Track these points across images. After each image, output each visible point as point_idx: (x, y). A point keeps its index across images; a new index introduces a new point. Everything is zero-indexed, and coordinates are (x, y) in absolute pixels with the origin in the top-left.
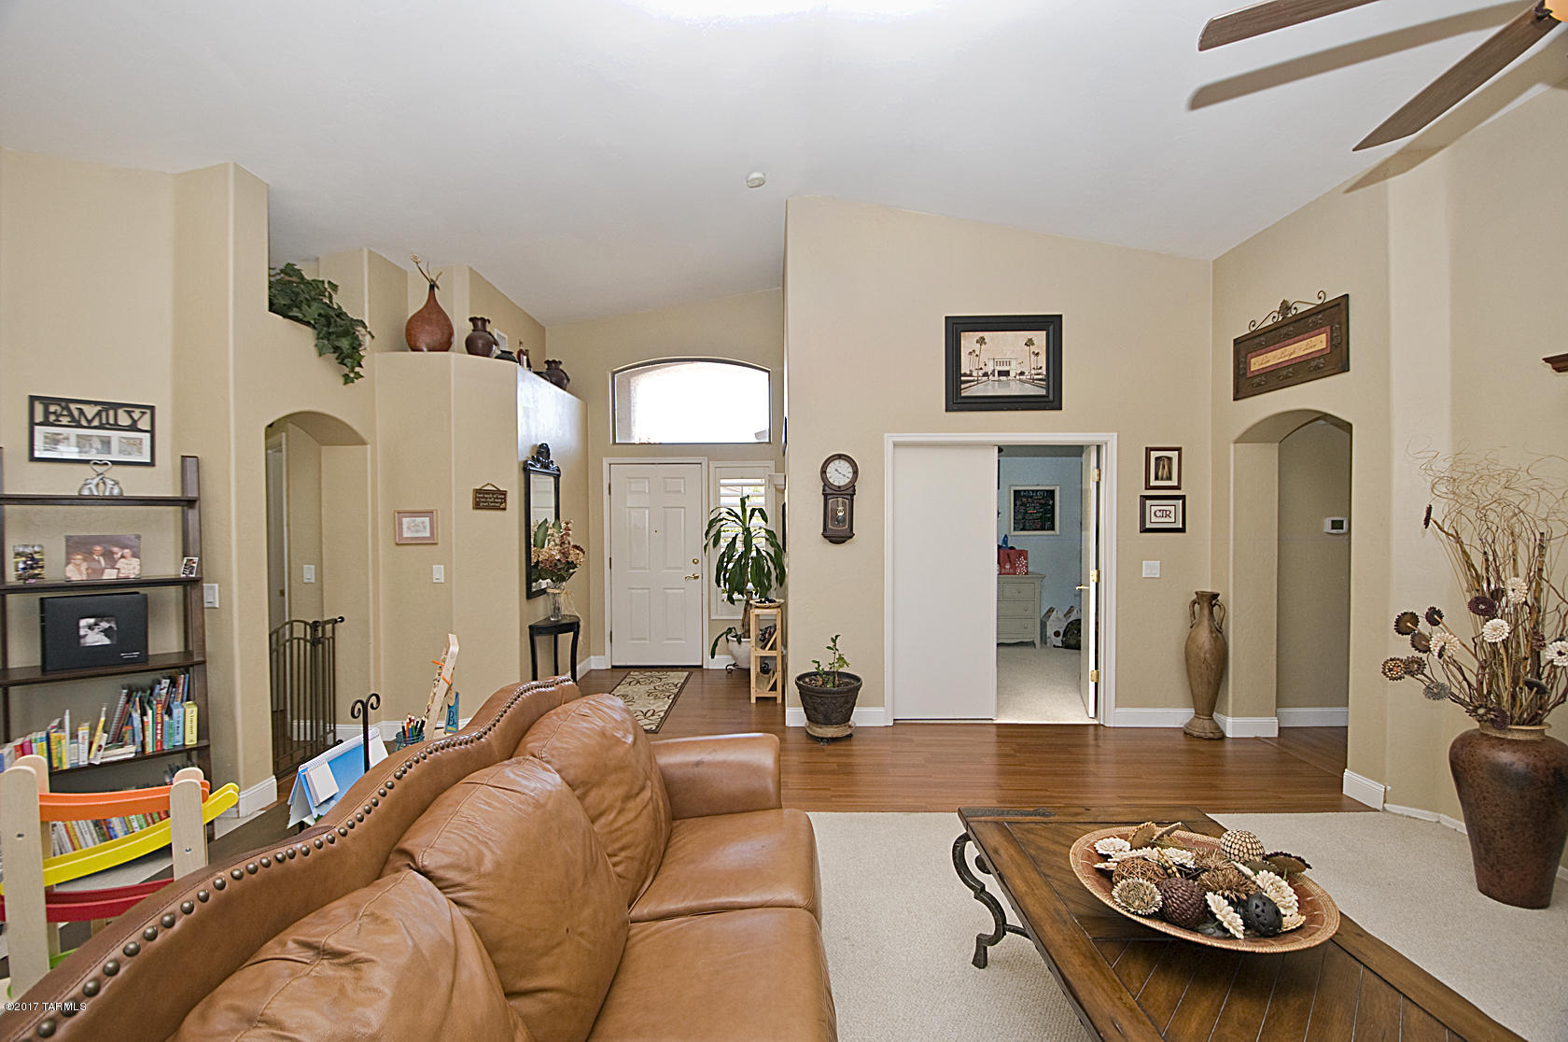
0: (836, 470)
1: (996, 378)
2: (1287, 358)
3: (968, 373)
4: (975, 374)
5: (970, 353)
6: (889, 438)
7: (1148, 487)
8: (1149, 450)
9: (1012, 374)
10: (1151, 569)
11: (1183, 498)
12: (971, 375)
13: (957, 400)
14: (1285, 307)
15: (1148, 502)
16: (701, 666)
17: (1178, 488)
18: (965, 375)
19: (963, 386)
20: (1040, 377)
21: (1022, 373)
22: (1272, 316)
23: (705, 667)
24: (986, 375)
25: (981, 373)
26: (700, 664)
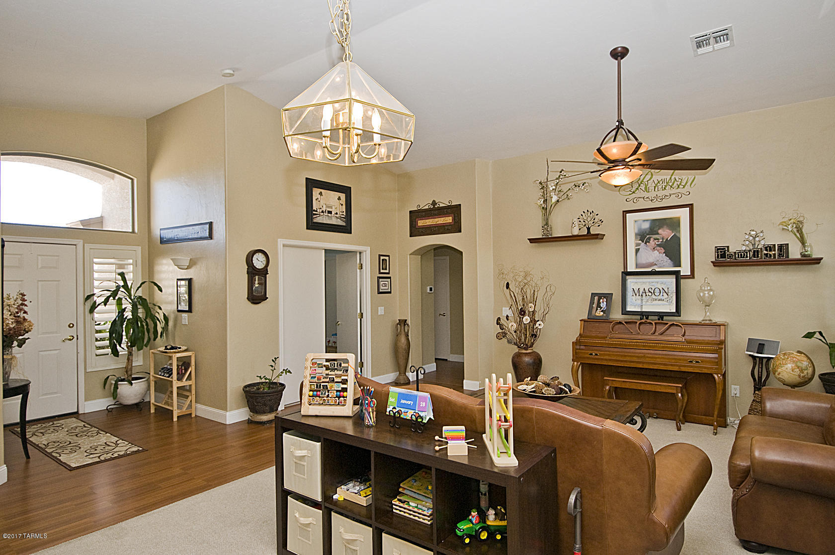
0: (257, 259)
1: (327, 214)
2: (435, 223)
3: (316, 210)
4: (318, 211)
5: (316, 199)
6: (281, 242)
7: (380, 273)
8: (380, 256)
9: (333, 213)
10: (381, 311)
11: (390, 278)
12: (317, 211)
13: (312, 225)
14: (434, 203)
15: (380, 280)
16: (77, 413)
17: (389, 273)
18: (314, 211)
19: (314, 216)
20: (343, 216)
21: (337, 214)
22: (428, 205)
23: (80, 412)
24: (323, 212)
25: (321, 211)
26: (76, 410)
